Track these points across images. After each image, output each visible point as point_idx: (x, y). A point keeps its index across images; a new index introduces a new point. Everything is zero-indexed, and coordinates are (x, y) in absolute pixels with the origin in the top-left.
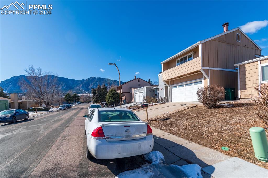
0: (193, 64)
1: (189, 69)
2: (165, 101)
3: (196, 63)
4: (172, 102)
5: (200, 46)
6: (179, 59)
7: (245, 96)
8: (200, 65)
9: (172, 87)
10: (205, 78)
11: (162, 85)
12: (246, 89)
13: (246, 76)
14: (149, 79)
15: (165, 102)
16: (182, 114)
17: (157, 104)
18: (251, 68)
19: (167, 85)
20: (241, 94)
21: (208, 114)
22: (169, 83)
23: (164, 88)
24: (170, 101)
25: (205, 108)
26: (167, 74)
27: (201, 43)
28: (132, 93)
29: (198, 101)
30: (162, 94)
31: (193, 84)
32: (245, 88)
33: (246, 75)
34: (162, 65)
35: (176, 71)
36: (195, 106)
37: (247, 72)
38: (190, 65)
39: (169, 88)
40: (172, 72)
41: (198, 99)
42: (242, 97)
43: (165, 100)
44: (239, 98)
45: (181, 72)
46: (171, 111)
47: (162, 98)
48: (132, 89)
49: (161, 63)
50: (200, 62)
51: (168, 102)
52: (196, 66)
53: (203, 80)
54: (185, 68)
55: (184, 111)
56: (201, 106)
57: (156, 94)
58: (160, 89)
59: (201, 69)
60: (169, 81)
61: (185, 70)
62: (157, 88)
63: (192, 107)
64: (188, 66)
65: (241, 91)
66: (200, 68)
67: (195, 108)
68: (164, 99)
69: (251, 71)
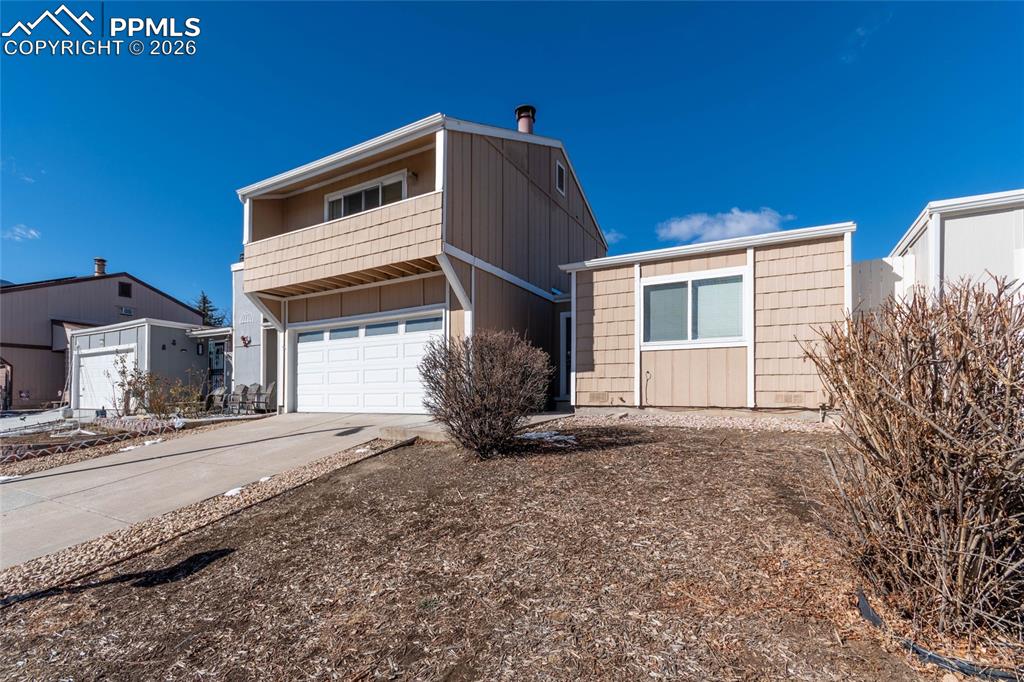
0: (407, 225)
1: (383, 245)
2: (262, 406)
3: (421, 221)
4: (294, 410)
5: (440, 137)
6: (339, 195)
7: (593, 396)
8: (437, 232)
9: (300, 335)
10: (455, 306)
11: (246, 320)
12: (593, 370)
13: (595, 318)
14: (204, 298)
15: (262, 412)
16: (329, 499)
17: (200, 424)
18: (612, 287)
19: (273, 324)
20: (581, 387)
21: (481, 496)
22: (284, 311)
23: (260, 340)
24: (286, 410)
25: (459, 456)
26: (271, 258)
27: (444, 126)
28: (63, 353)
29: (425, 411)
30: (245, 369)
31: (402, 327)
32: (590, 366)
33: (594, 314)
34: (247, 207)
35: (319, 246)
36: (411, 443)
37: (598, 303)
38: (393, 228)
39: (282, 338)
40: (299, 252)
41: (427, 405)
42: (584, 400)
43: (262, 399)
44: (573, 403)
45: (344, 254)
46: (263, 480)
47: (246, 389)
48: (67, 329)
49: (240, 192)
50: (438, 217)
51: (275, 411)
52: (421, 236)
53: (448, 312)
54: (364, 235)
55: (346, 478)
56: (438, 440)
57: (215, 367)
58: (237, 342)
59: (440, 252)
60: (283, 300)
61: (366, 249)
62: (225, 336)
63: (396, 448)
64: (383, 231)
65: (580, 375)
66: (434, 249)
67: (408, 450)
68: (259, 394)
69: (612, 301)
